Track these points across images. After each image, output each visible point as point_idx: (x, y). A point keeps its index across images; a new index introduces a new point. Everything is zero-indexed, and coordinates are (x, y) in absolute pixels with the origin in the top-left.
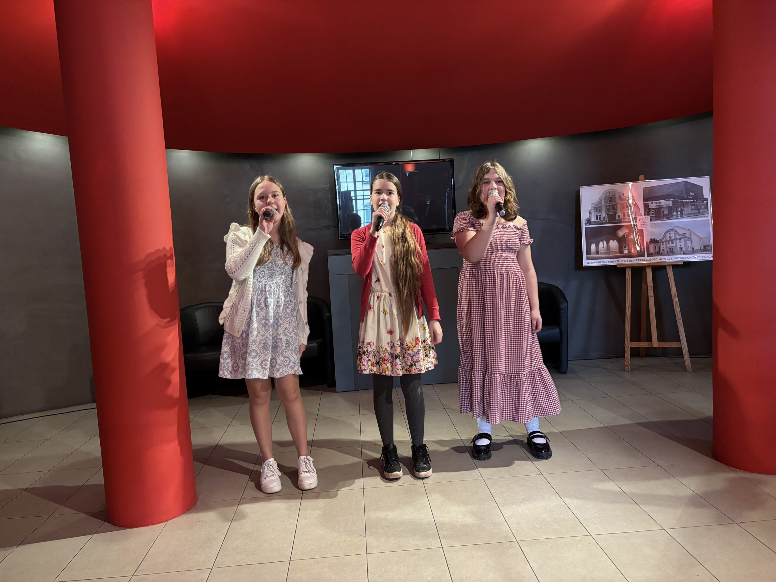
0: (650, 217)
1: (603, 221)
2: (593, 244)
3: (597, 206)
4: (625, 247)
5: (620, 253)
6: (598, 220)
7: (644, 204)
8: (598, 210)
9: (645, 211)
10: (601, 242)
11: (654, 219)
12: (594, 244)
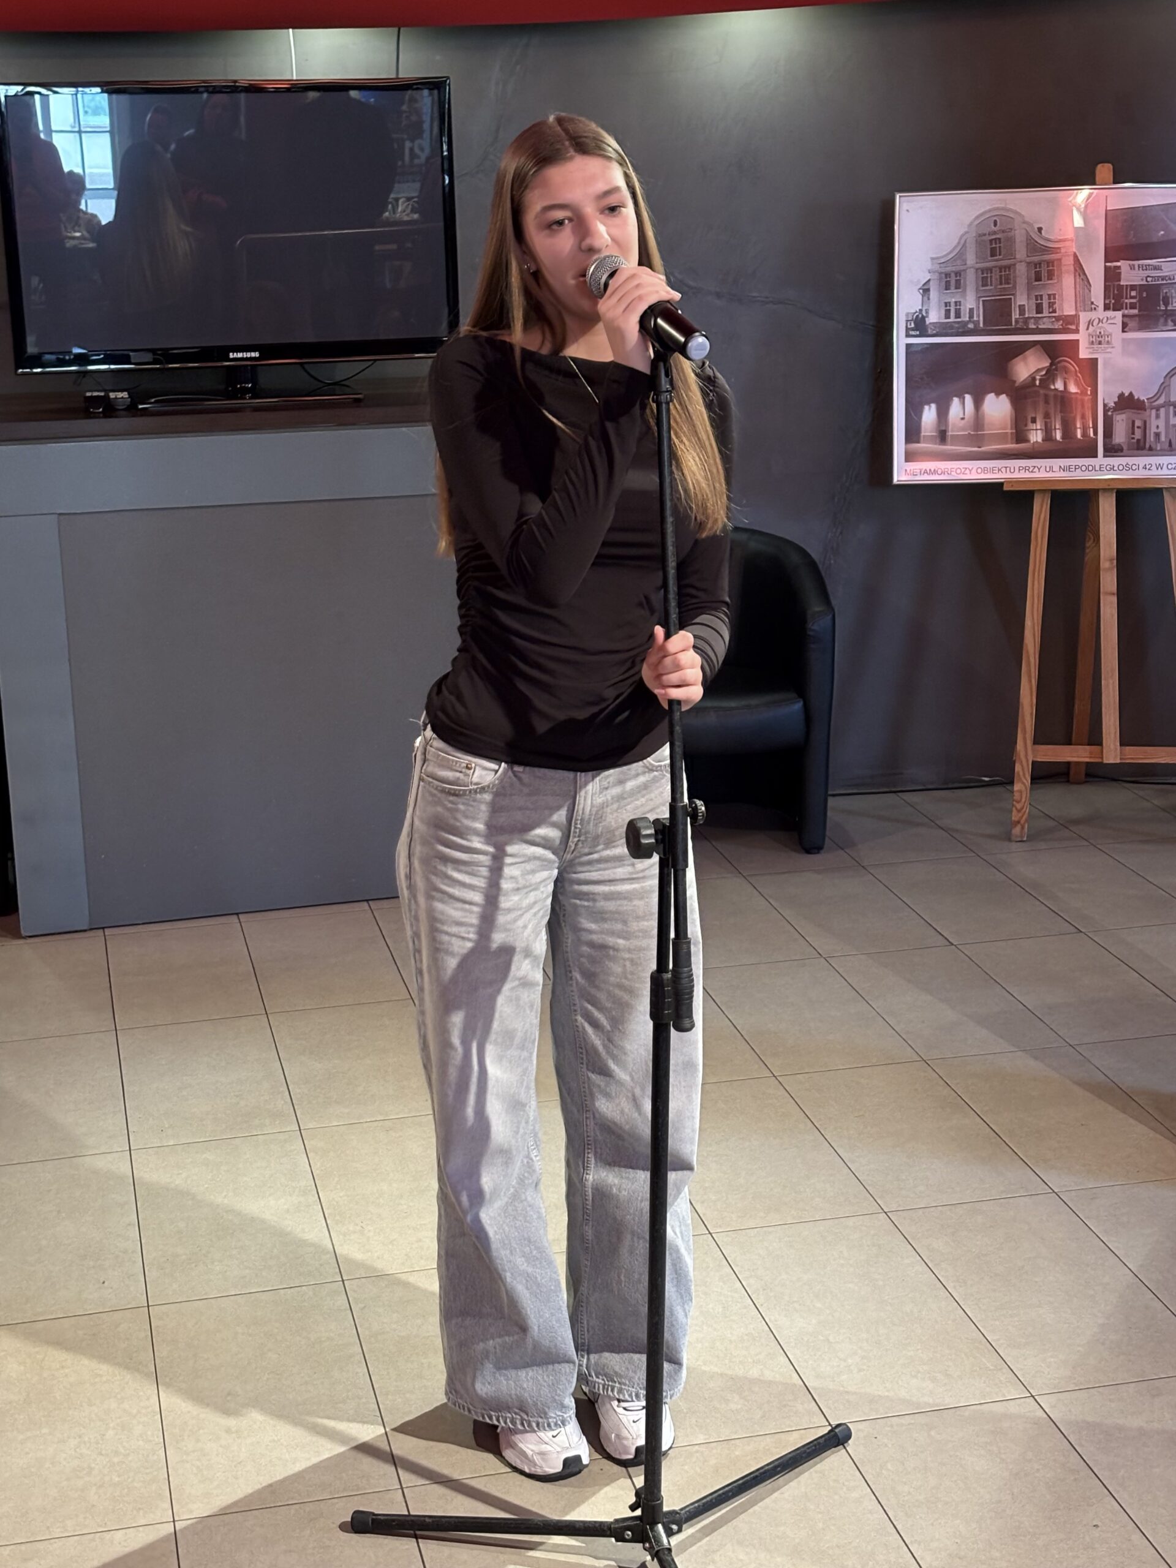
0: (1124, 316)
1: (968, 323)
2: (928, 403)
3: (948, 269)
4: (1034, 421)
5: (1017, 443)
6: (952, 319)
7: (1106, 267)
8: (953, 283)
9: (1106, 296)
10: (956, 400)
11: (1132, 324)
12: (933, 406)
